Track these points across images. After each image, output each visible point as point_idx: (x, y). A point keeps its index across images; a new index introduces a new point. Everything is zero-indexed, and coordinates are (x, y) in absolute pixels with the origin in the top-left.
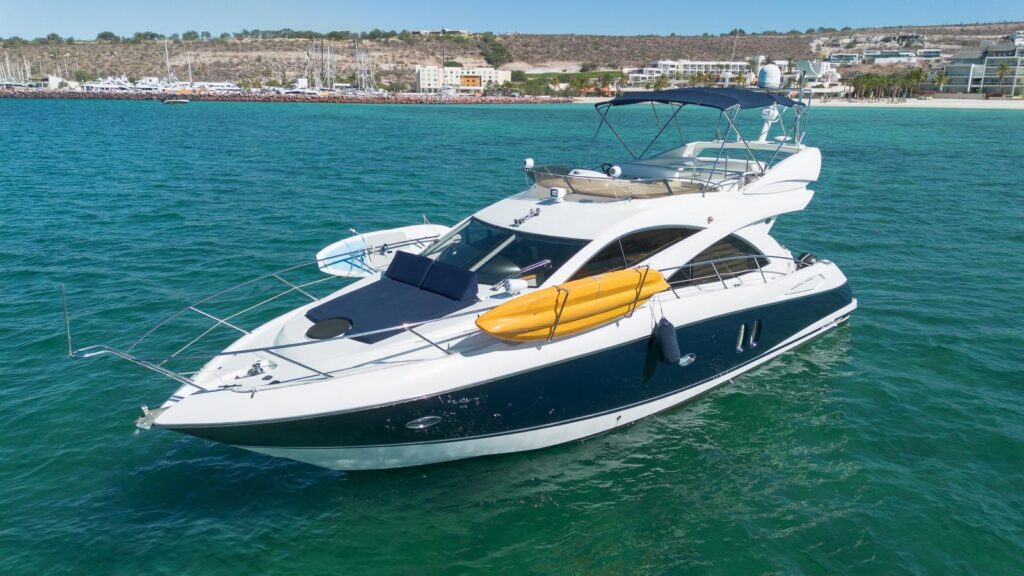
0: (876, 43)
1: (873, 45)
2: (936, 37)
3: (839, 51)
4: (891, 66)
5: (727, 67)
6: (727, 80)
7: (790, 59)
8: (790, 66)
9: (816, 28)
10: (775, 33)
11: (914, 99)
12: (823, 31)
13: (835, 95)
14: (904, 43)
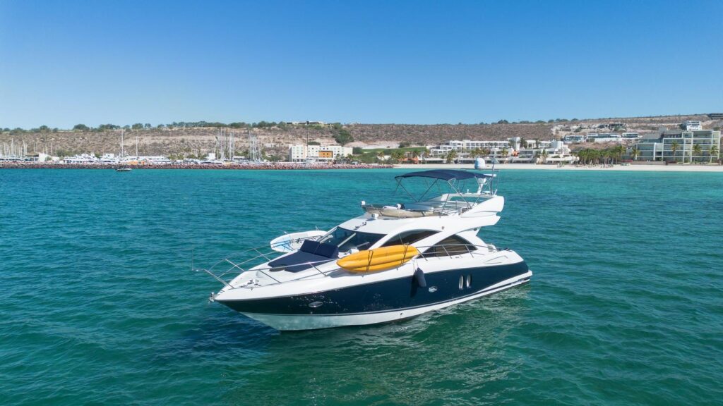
0: (595, 128)
1: (593, 130)
2: (634, 125)
3: (571, 134)
4: (606, 143)
5: (496, 144)
6: (495, 153)
7: (536, 140)
8: (537, 144)
9: (555, 119)
10: (528, 122)
11: (619, 165)
12: (559, 121)
13: (567, 162)
14: (613, 129)
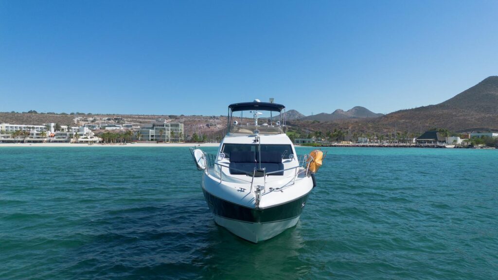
0: (105, 120)
1: (103, 121)
2: (129, 119)
3: (89, 123)
4: (113, 130)
5: (33, 128)
6: (35, 135)
7: (68, 125)
8: (68, 129)
9: (75, 112)
10: (54, 114)
11: (129, 144)
12: (79, 114)
13: (95, 142)
14: (117, 121)
